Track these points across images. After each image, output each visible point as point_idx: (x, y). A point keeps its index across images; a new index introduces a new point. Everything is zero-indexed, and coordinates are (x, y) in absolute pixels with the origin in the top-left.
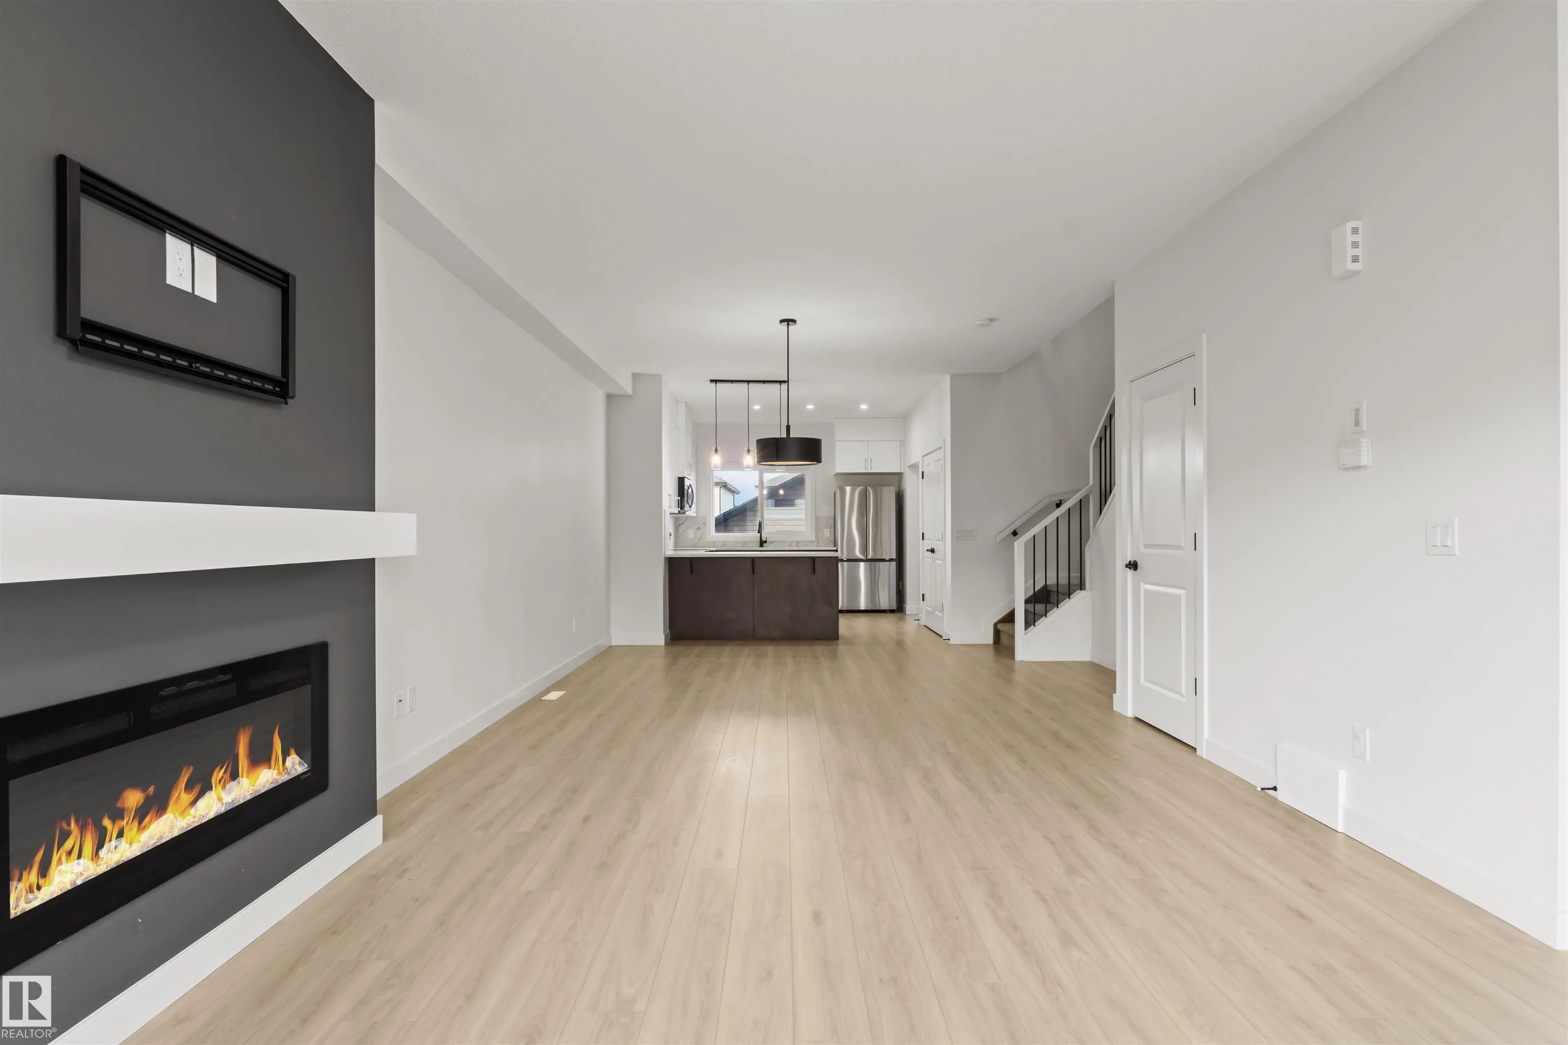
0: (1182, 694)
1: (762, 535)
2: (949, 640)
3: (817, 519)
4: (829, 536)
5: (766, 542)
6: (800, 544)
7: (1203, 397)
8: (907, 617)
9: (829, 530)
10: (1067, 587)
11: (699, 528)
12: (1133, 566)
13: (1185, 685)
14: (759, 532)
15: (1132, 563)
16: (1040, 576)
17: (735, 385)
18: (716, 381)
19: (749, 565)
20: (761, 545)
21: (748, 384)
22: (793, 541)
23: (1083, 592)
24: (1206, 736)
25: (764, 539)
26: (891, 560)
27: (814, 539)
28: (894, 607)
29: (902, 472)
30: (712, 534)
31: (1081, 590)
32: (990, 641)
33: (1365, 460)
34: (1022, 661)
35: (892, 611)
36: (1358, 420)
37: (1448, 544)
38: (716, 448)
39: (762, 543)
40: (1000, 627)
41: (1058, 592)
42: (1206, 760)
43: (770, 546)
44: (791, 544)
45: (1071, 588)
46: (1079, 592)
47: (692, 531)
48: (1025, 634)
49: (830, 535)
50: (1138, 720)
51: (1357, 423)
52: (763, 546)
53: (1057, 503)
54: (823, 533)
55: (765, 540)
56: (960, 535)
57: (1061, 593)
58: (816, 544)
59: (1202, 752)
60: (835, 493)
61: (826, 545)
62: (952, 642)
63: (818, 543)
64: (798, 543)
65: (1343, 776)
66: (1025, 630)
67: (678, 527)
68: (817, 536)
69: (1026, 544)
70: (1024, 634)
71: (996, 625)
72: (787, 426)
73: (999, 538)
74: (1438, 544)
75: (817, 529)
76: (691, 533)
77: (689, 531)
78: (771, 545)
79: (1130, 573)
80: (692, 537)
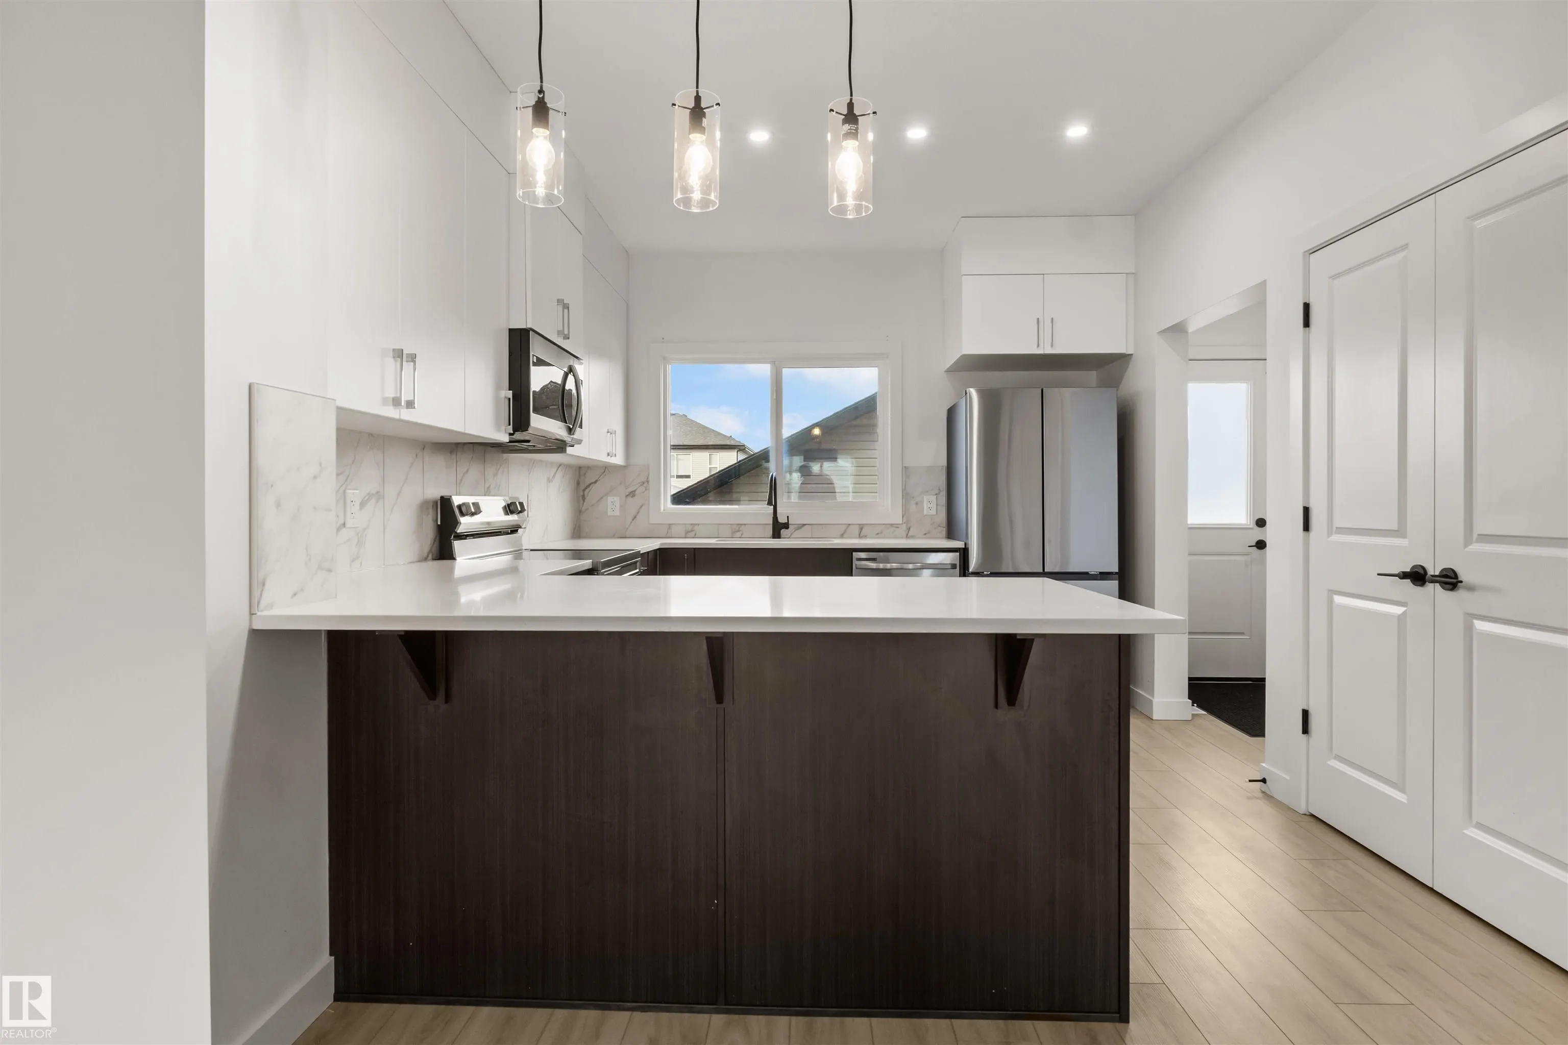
1: (779, 510)
3: (906, 471)
4: (933, 512)
5: (786, 526)
6: (865, 532)
9: (934, 498)
11: (632, 494)
14: (770, 503)
20: (776, 535)
22: (850, 525)
25: (782, 519)
26: (1106, 575)
27: (898, 519)
30: (662, 508)
39: (778, 528)
43: (796, 534)
44: (845, 531)
47: (617, 500)
49: (937, 511)
52: (779, 537)
54: (919, 503)
55: (785, 521)
58: (902, 531)
60: (951, 414)
61: (926, 535)
63: (909, 529)
64: (861, 527)
67: (584, 490)
68: (905, 513)
75: (906, 496)
76: (613, 506)
77: (610, 499)
80: (617, 512)
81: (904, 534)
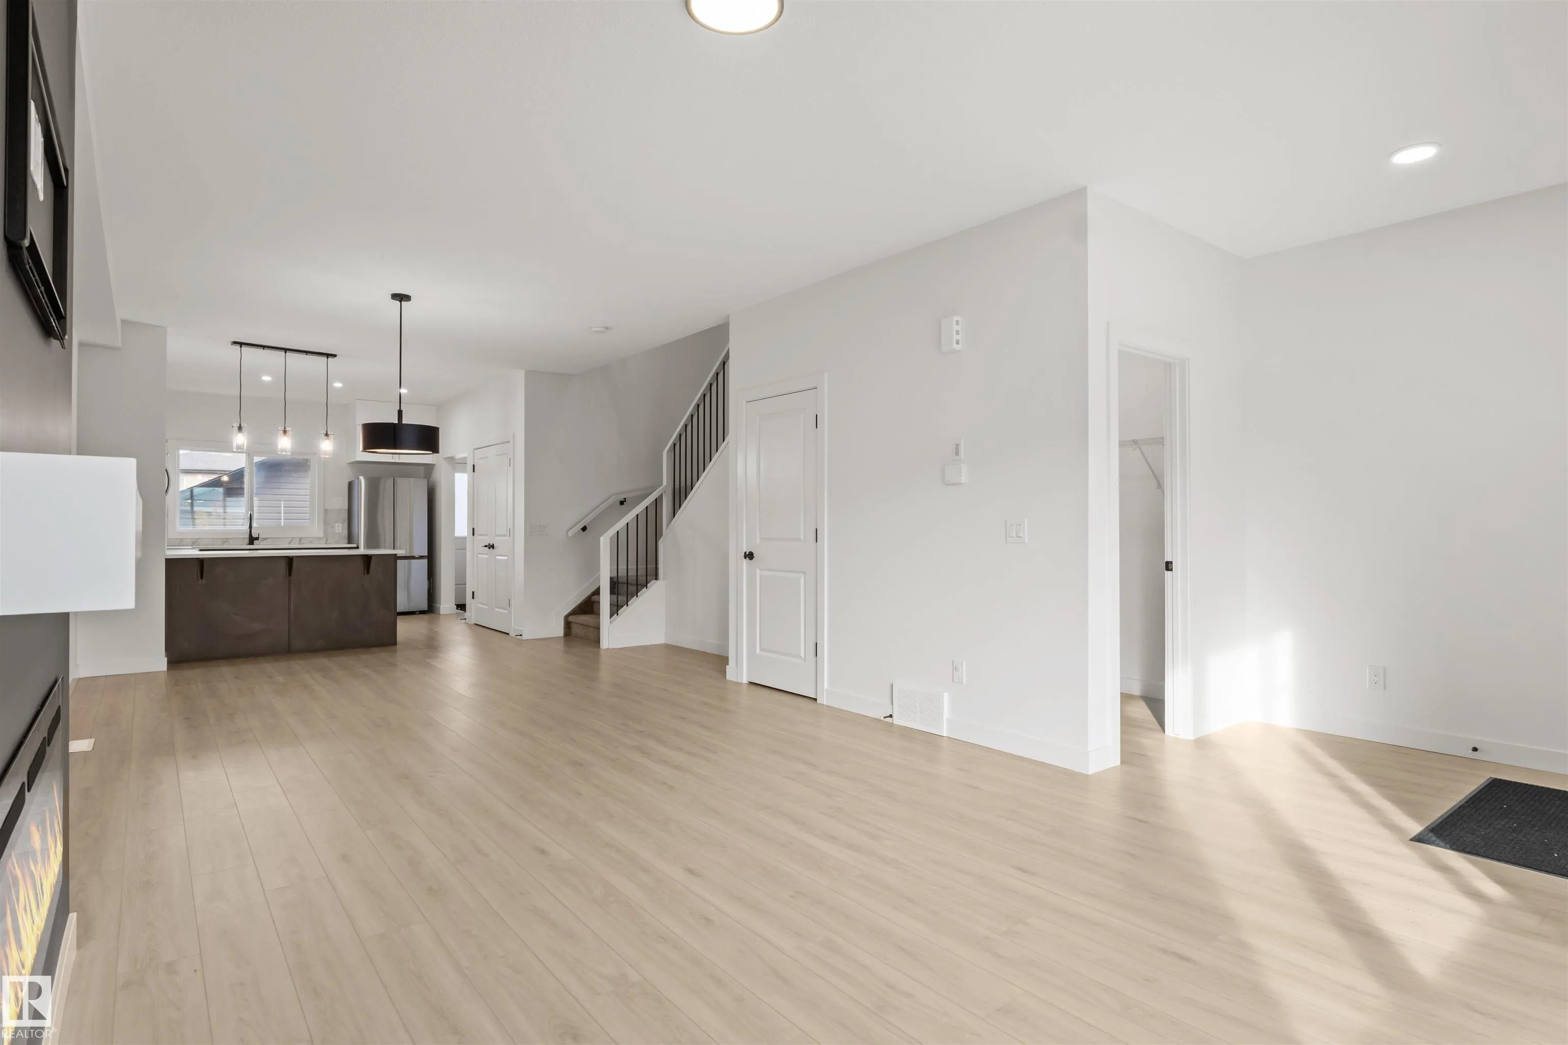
0: (801, 657)
1: (253, 530)
2: (521, 635)
3: (326, 512)
4: (340, 531)
5: (257, 539)
6: (303, 541)
7: (824, 421)
8: (441, 616)
9: (341, 525)
10: (635, 578)
12: (750, 556)
13: (804, 648)
15: (747, 553)
16: (622, 567)
17: (267, 351)
18: (241, 344)
19: (283, 566)
20: (250, 542)
21: (286, 353)
22: (294, 538)
23: (658, 583)
24: (826, 686)
25: (254, 535)
26: (421, 557)
27: (322, 535)
28: (425, 606)
29: (434, 463)
31: (656, 580)
32: (559, 631)
33: (963, 479)
34: (608, 648)
35: (422, 612)
36: (958, 452)
37: (1021, 536)
38: (240, 425)
39: (252, 540)
40: (571, 619)
41: (628, 583)
42: (826, 705)
44: (291, 541)
45: (638, 578)
46: (655, 583)
48: (611, 623)
49: (343, 531)
50: (751, 683)
51: (957, 453)
52: (253, 544)
53: (621, 500)
54: (333, 527)
55: (257, 536)
56: (534, 530)
57: (631, 584)
59: (823, 700)
60: (350, 485)
61: (337, 542)
62: (524, 637)
63: (327, 540)
64: (300, 539)
65: (946, 695)
66: (610, 618)
68: (325, 531)
69: (611, 539)
70: (609, 622)
71: (566, 617)
72: (398, 410)
73: (570, 534)
74: (1014, 536)
75: (326, 523)
78: (264, 542)
79: (746, 562)
81: (325, 542)
